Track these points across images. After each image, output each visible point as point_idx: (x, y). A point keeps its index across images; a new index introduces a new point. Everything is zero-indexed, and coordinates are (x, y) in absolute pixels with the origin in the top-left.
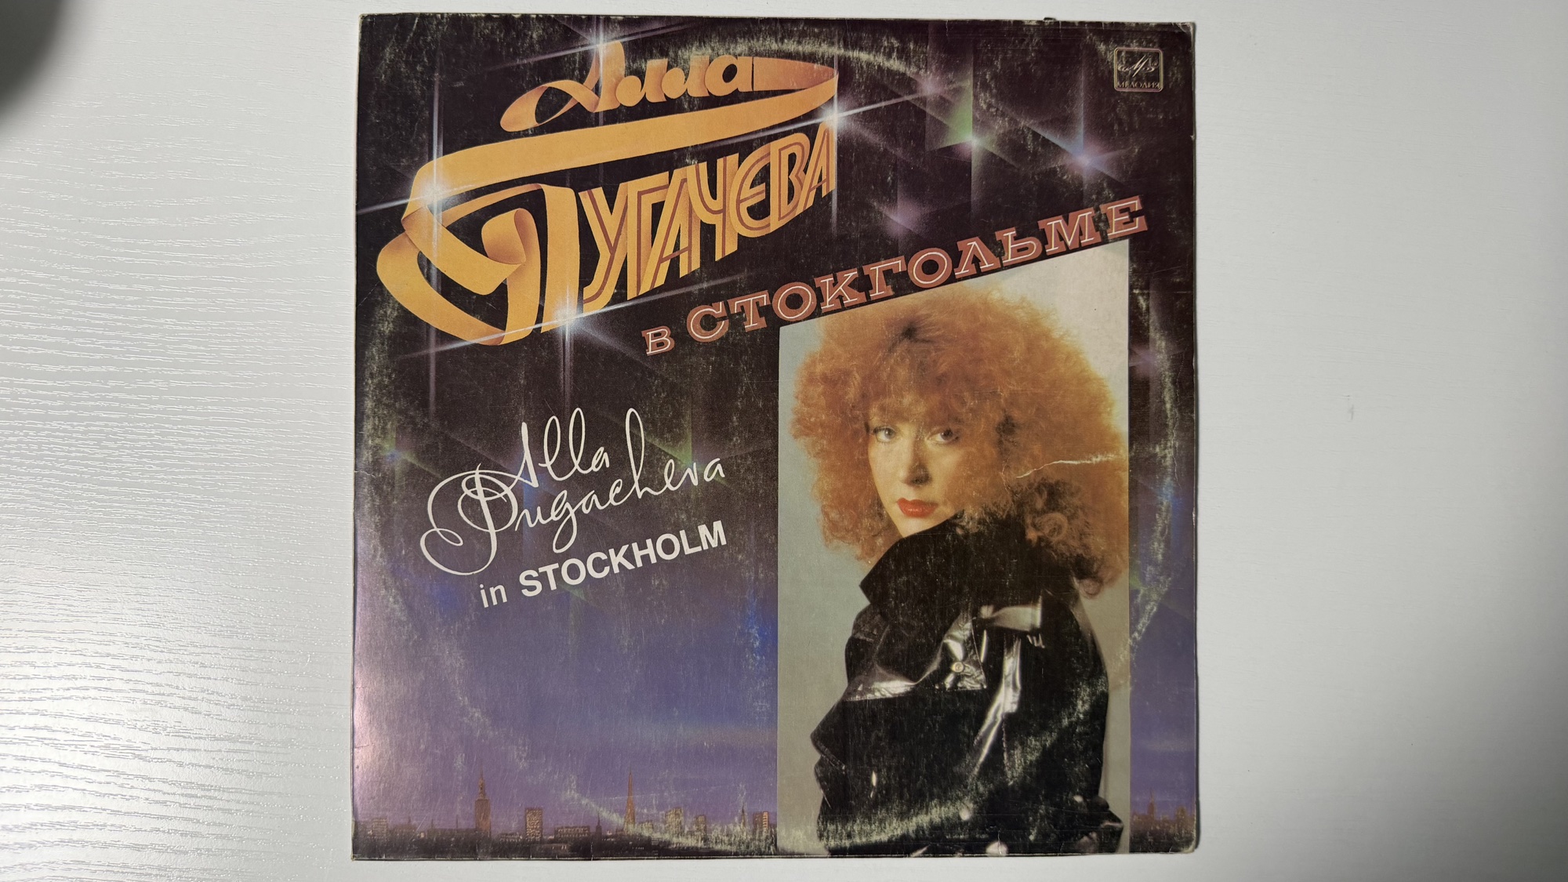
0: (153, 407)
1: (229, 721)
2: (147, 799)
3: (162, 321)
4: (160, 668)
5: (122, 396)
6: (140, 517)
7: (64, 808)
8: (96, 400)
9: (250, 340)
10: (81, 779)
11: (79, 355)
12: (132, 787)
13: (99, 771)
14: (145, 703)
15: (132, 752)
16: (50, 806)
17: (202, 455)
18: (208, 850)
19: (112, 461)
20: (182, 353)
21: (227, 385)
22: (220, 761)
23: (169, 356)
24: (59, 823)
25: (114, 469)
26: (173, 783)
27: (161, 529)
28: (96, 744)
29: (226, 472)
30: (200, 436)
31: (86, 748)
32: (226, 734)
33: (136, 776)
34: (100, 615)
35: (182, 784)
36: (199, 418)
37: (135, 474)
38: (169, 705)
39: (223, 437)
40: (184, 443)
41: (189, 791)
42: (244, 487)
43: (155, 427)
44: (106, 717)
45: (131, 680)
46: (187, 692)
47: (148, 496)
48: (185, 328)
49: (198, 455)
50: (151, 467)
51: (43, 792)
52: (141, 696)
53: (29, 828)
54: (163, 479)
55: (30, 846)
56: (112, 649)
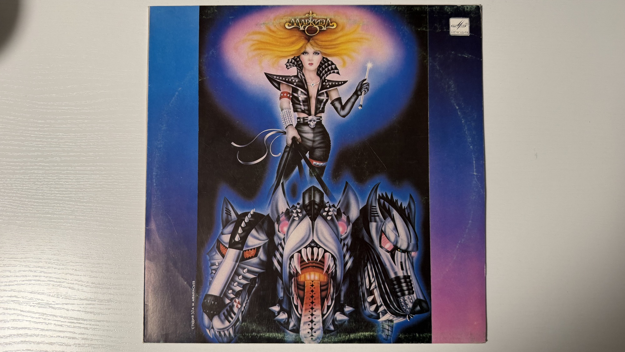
0: (55, 168)
1: (87, 292)
2: (55, 324)
3: (58, 134)
4: (60, 271)
5: (43, 164)
6: (51, 212)
7: (22, 328)
8: (33, 166)
9: (93, 141)
10: (29, 316)
11: (26, 148)
12: (49, 319)
13: (36, 313)
14: (54, 286)
15: (49, 305)
16: (17, 328)
17: (74, 187)
18: (79, 344)
19: (39, 190)
20: (66, 146)
21: (84, 158)
22: (83, 309)
23: (61, 148)
24: (20, 334)
25: (40, 193)
26: (65, 318)
27: (59, 216)
28: (34, 302)
29: (84, 193)
30: (74, 179)
31: (31, 304)
32: (85, 297)
33: (51, 315)
34: (36, 251)
35: (68, 318)
36: (72, 172)
37: (48, 195)
38: (63, 286)
39: (82, 179)
40: (67, 182)
41: (71, 321)
42: (91, 198)
43: (56, 176)
44: (38, 291)
45: (48, 277)
46: (70, 281)
47: (53, 203)
48: (67, 137)
49: (72, 186)
50: (55, 192)
51: (14, 322)
52: (52, 283)
53: (9, 336)
54: (59, 197)
55: (10, 344)
56: (40, 264)
